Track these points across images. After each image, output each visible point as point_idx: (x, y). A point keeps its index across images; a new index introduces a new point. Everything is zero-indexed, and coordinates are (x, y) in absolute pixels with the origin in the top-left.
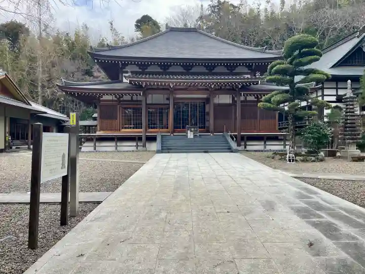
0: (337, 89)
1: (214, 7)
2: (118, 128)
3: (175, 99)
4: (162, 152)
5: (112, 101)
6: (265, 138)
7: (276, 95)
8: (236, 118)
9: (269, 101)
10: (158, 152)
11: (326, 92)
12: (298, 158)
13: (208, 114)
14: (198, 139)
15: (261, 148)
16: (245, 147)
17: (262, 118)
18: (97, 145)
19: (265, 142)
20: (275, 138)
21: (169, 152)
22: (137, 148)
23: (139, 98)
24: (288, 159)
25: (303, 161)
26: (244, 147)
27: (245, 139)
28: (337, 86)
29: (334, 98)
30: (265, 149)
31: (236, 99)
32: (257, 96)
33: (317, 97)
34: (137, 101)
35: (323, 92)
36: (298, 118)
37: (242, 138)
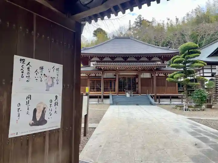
0: (212, 69)
1: (138, 23)
3: (119, 75)
4: (113, 105)
5: (86, 76)
6: (171, 97)
7: (176, 74)
9: (172, 77)
10: (111, 104)
11: (205, 71)
12: (190, 109)
13: (137, 83)
14: (132, 98)
15: (169, 103)
16: (159, 102)
17: (168, 86)
19: (171, 100)
20: (177, 97)
21: (117, 105)
22: (98, 103)
23: (100, 75)
24: (184, 109)
25: (193, 110)
26: (158, 102)
27: (159, 97)
28: (211, 67)
29: (210, 75)
30: (171, 104)
31: (153, 75)
32: (165, 74)
33: (200, 74)
34: (98, 77)
35: (203, 71)
36: (188, 87)
37: (157, 97)
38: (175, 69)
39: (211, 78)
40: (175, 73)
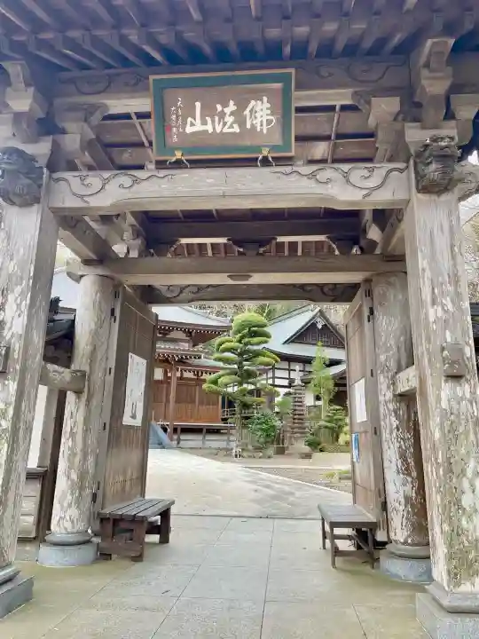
0: (289, 370)
6: (204, 431)
7: (223, 375)
8: (168, 400)
9: (215, 382)
11: (278, 373)
12: (245, 454)
16: (178, 443)
17: (201, 403)
19: (204, 437)
24: (234, 454)
25: (250, 457)
26: (176, 442)
27: (179, 430)
28: (289, 366)
29: (286, 383)
30: (205, 447)
31: (169, 375)
32: (198, 372)
33: (267, 379)
35: (274, 374)
36: (246, 406)
37: (175, 430)
38: (221, 364)
39: (287, 390)
40: (221, 372)
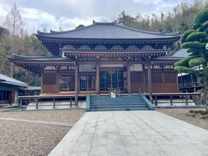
1: (121, 19)
2: (57, 91)
3: (100, 68)
4: (90, 111)
5: (53, 70)
6: (171, 97)
14: (119, 99)
15: (169, 105)
18: (39, 104)
19: (171, 101)
20: (178, 97)
21: (96, 111)
22: (71, 107)
23: (73, 68)
26: (155, 104)
27: (156, 97)
30: (172, 106)
34: (72, 70)
37: (154, 97)
